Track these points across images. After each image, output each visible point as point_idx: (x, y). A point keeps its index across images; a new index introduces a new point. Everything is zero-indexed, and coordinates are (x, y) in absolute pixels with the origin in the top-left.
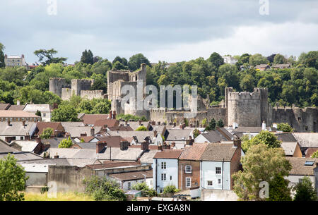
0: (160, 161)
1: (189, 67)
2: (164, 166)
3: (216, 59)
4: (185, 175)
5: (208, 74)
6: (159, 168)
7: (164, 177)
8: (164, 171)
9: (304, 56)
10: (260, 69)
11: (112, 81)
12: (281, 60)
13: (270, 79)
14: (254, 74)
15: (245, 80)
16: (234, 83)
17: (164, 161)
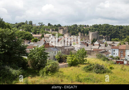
0: (113, 50)
1: (71, 27)
2: (114, 51)
3: (76, 25)
4: (121, 53)
5: (75, 28)
6: (113, 51)
7: (114, 54)
8: (114, 52)
9: (93, 25)
10: (84, 28)
11: (60, 29)
12: (88, 26)
13: (87, 30)
14: (83, 29)
15: (82, 30)
16: (80, 30)
17: (114, 49)
